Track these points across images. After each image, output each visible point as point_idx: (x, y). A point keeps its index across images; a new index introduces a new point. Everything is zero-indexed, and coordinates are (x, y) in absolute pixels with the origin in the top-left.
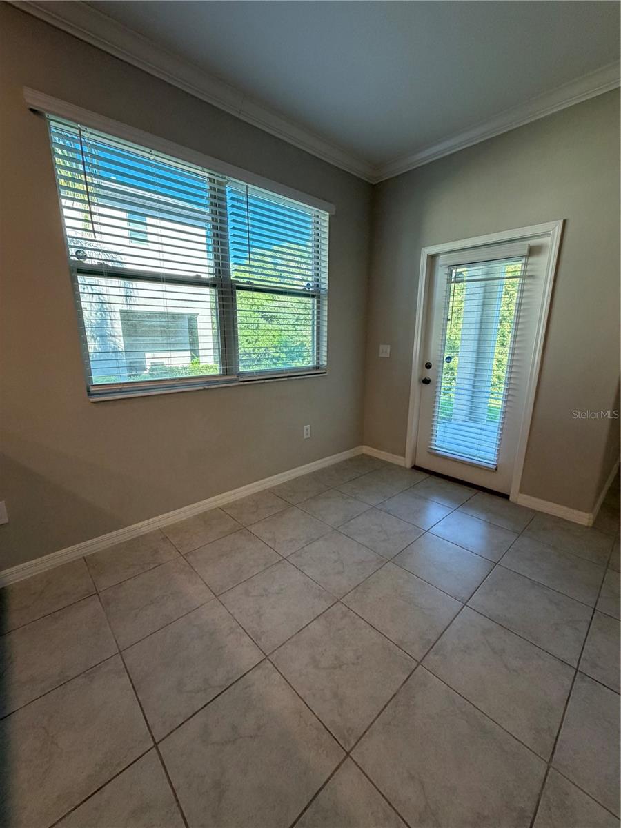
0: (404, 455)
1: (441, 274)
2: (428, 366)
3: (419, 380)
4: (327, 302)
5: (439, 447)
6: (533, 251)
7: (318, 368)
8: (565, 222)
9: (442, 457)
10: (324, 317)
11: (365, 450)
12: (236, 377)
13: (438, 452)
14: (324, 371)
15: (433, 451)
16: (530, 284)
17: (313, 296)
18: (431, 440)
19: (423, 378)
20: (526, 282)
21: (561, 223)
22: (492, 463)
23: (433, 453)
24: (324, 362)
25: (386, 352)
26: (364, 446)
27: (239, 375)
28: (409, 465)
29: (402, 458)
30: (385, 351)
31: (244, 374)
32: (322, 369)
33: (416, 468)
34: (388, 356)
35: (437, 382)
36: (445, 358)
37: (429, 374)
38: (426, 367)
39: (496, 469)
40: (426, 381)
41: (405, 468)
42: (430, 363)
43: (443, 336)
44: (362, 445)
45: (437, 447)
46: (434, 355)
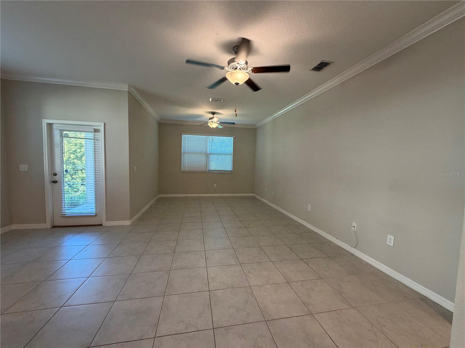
0: (45, 222)
1: (56, 133)
2: (55, 175)
3: (50, 182)
5: (67, 213)
6: (96, 131)
8: (105, 124)
9: (69, 217)
11: (14, 227)
13: (67, 215)
15: (64, 215)
16: (97, 142)
18: (62, 210)
19: (53, 180)
20: (96, 141)
21: (103, 123)
22: (94, 213)
23: (64, 217)
28: (48, 225)
29: (44, 224)
30: (24, 167)
33: (54, 227)
34: (27, 170)
35: (61, 182)
36: (64, 170)
37: (56, 178)
38: (54, 175)
39: (96, 215)
40: (55, 182)
41: (47, 229)
42: (56, 173)
43: (61, 160)
44: (11, 224)
45: (66, 213)
46: (57, 169)
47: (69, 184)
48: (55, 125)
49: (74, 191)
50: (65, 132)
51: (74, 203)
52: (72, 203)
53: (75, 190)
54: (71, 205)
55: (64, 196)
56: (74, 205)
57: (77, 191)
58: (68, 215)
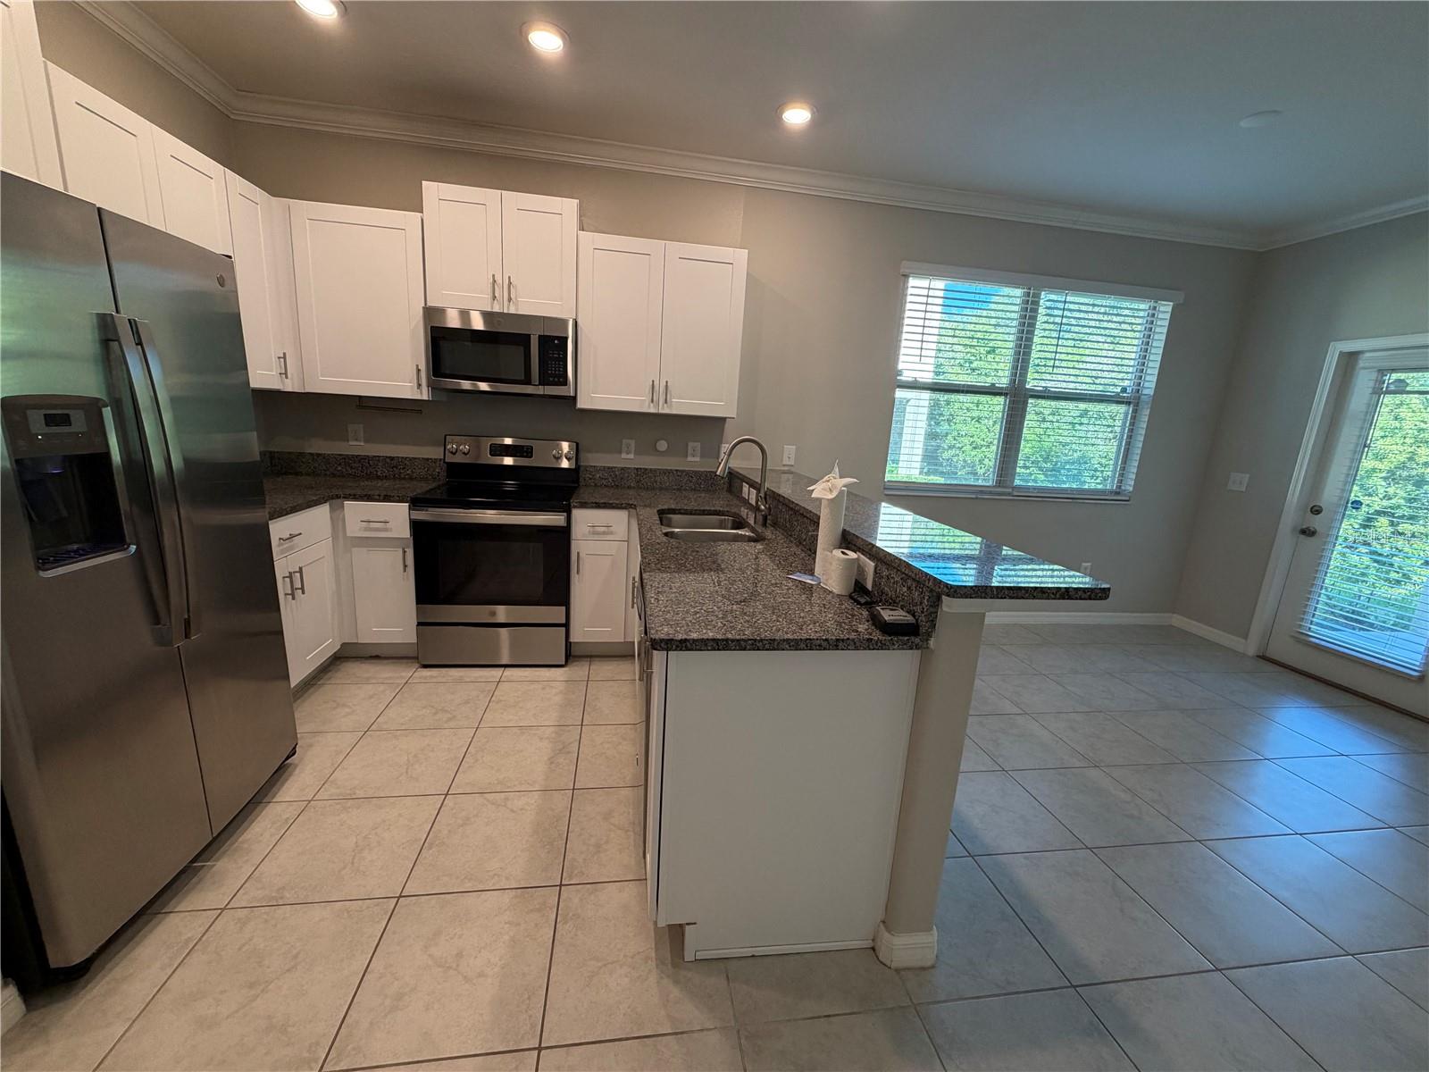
0: (1246, 637)
1: (1363, 381)
2: (1316, 511)
3: (1294, 529)
4: (1149, 410)
5: (1316, 632)
7: (1117, 493)
9: (1317, 647)
10: (1142, 423)
11: (1178, 621)
12: (1010, 490)
13: (1311, 640)
14: (1127, 498)
15: (1304, 637)
17: (1128, 403)
18: (1303, 619)
19: (1303, 527)
22: (1416, 668)
23: (1303, 641)
24: (1129, 486)
25: (1241, 483)
26: (1175, 615)
27: (1014, 488)
28: (1251, 648)
29: (1244, 641)
30: (1239, 481)
31: (1019, 488)
32: (1125, 495)
33: (1263, 658)
34: (1244, 489)
35: (1329, 536)
36: (1350, 502)
37: (1316, 522)
38: (1311, 512)
39: (1421, 679)
40: (1308, 532)
41: (1244, 655)
42: (1320, 507)
43: (1350, 468)
44: (1174, 613)
45: (1312, 632)
46: (1329, 495)
47: (1375, 553)
48: (1368, 355)
49: (1387, 580)
50: (1395, 376)
51: (1358, 615)
52: (1353, 612)
53: (1393, 575)
54: (1346, 618)
55: (1324, 580)
56: (1356, 620)
57: (1398, 582)
58: (1317, 641)
